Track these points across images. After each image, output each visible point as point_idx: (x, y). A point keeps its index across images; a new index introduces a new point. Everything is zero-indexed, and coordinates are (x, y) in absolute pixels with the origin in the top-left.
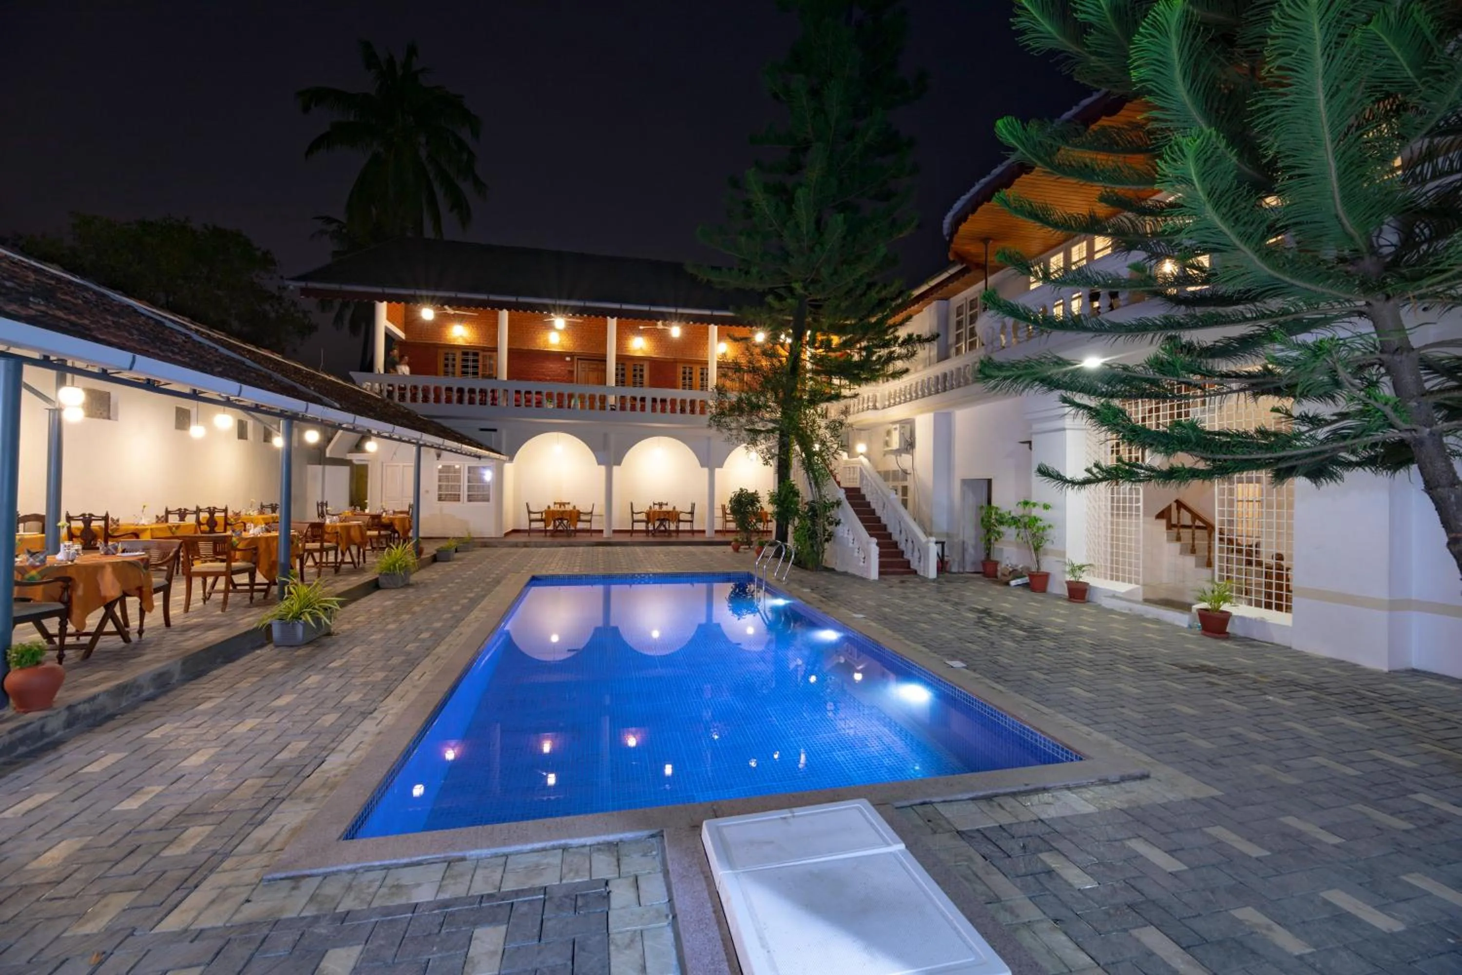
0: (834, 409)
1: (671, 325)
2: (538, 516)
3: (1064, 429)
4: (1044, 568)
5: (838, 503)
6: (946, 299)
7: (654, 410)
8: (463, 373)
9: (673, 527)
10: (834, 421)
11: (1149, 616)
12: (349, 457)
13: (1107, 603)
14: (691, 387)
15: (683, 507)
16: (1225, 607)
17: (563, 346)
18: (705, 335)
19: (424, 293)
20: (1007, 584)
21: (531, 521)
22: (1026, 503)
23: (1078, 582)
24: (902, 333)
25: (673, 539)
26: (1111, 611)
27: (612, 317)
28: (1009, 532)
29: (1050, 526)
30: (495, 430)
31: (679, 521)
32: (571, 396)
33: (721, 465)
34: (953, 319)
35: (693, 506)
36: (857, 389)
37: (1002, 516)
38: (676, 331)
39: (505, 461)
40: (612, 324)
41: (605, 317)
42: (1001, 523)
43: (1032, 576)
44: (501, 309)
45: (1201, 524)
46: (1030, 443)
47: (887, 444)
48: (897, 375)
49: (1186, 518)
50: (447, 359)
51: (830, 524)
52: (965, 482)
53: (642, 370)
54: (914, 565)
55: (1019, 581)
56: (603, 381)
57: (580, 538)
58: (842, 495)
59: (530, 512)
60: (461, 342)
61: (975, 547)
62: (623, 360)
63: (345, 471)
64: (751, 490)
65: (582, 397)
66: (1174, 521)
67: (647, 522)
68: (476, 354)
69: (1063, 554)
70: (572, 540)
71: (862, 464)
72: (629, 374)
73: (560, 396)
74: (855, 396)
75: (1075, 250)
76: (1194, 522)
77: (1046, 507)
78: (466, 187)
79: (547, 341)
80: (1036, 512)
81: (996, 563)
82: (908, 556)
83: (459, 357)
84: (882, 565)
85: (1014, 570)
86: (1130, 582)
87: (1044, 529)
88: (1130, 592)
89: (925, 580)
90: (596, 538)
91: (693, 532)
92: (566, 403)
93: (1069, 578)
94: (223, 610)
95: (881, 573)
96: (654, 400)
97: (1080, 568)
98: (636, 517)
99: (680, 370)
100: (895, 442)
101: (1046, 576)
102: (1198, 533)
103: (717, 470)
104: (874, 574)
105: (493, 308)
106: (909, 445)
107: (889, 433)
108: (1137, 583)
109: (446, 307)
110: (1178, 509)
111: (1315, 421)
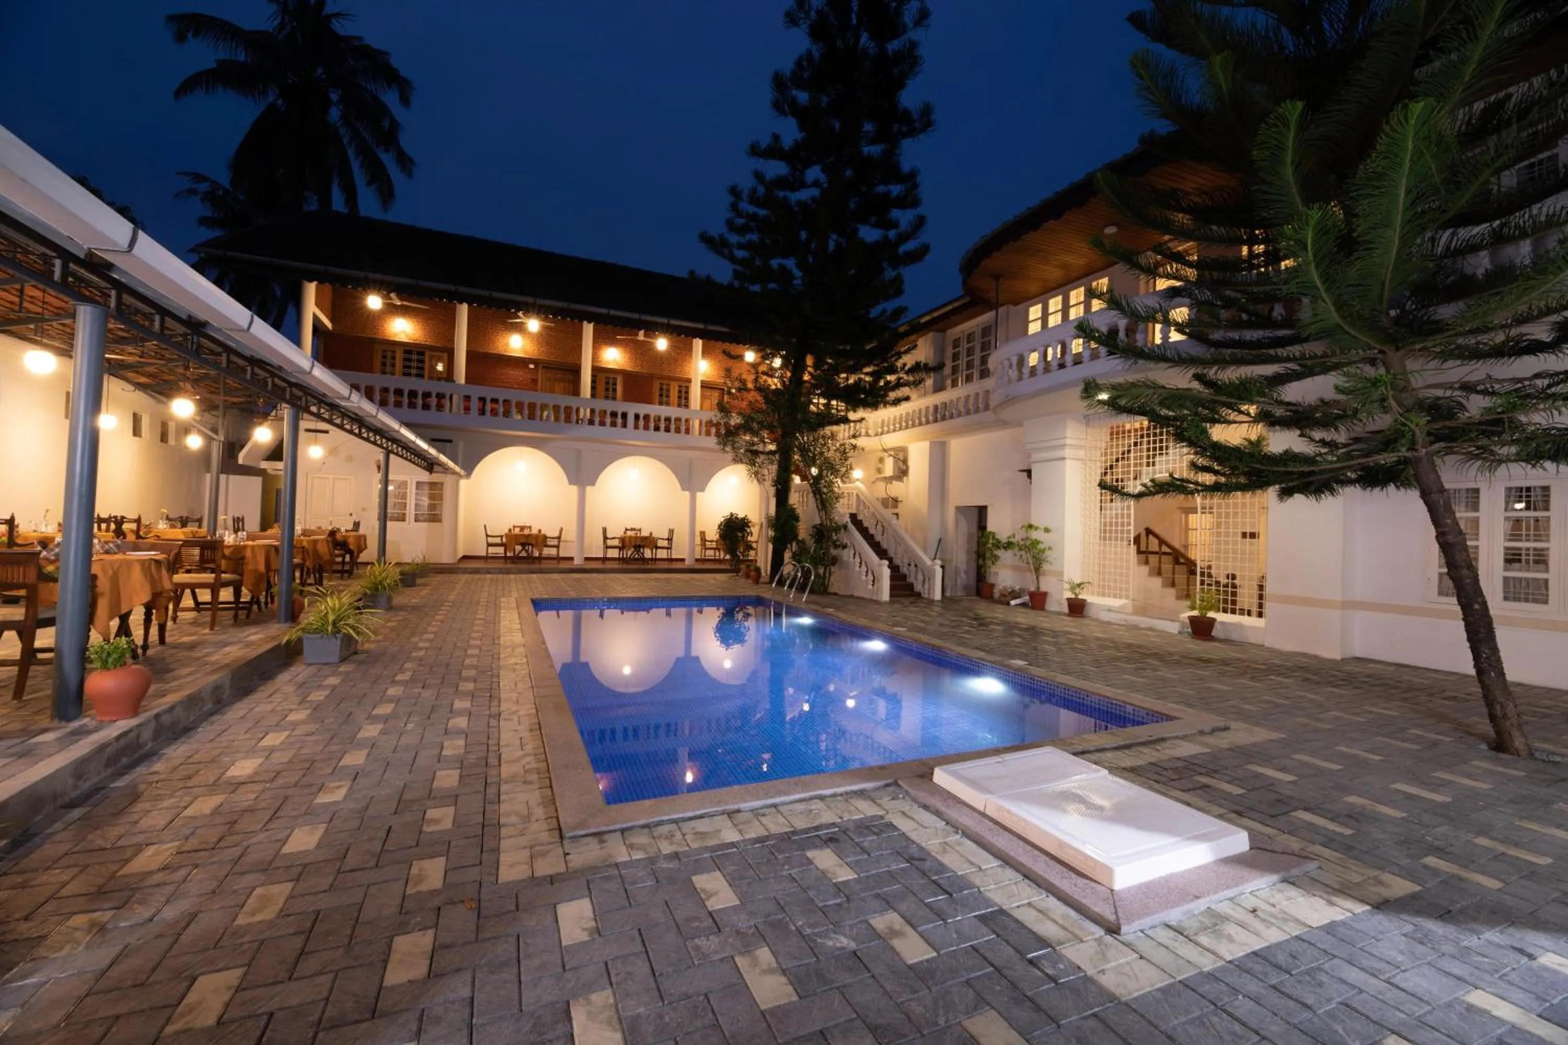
0: (842, 431)
1: (655, 337)
2: (498, 540)
3: (1064, 459)
4: (1043, 588)
5: (845, 527)
6: (943, 330)
7: (636, 427)
8: (405, 374)
9: (648, 554)
10: (843, 445)
11: (1143, 626)
12: (264, 465)
13: (1105, 616)
14: (668, 404)
15: (661, 533)
16: (1211, 614)
17: (526, 353)
18: (689, 349)
19: (371, 276)
20: (1008, 604)
21: (489, 545)
22: (1030, 526)
23: (1076, 599)
24: (908, 360)
25: (649, 567)
26: (1109, 623)
27: (589, 322)
28: (1006, 556)
29: (1050, 548)
30: (450, 441)
31: (657, 548)
32: (544, 407)
33: (703, 489)
34: (949, 351)
35: (671, 532)
36: (860, 413)
37: (999, 541)
38: (662, 344)
39: (461, 476)
40: (588, 329)
41: (581, 321)
42: (998, 548)
43: (1032, 595)
44: (461, 303)
45: (1168, 550)
46: (1029, 472)
47: (879, 471)
48: (897, 402)
49: (1154, 544)
50: (384, 357)
51: (836, 547)
52: (959, 509)
53: (615, 384)
54: (918, 587)
55: (1018, 601)
56: (576, 392)
57: (545, 565)
58: (847, 519)
59: (487, 536)
60: (402, 338)
61: (966, 572)
62: (597, 371)
63: (257, 481)
64: (741, 516)
65: (556, 408)
66: (1143, 548)
67: (621, 548)
68: (422, 354)
69: (1061, 574)
70: (536, 566)
71: (858, 488)
72: (601, 387)
73: (532, 406)
74: (862, 419)
75: (1073, 294)
76: (1160, 546)
77: (1047, 530)
78: (388, 159)
79: (507, 345)
80: (1035, 535)
81: (992, 586)
82: (911, 579)
83: (399, 355)
84: (892, 588)
85: (1013, 591)
86: (1121, 597)
87: (1043, 551)
88: (1122, 607)
89: (931, 602)
90: (564, 565)
91: (671, 560)
92: (538, 413)
93: (1069, 595)
94: (212, 629)
95: (891, 596)
96: (637, 417)
97: (1079, 585)
98: (609, 543)
99: (657, 386)
100: (889, 468)
101: (1045, 595)
102: (1164, 558)
103: (699, 494)
104: (885, 596)
105: (450, 301)
106: (902, 473)
107: (881, 460)
108: (1127, 597)
109: (393, 295)
110: (1147, 536)
111: (1332, 445)
